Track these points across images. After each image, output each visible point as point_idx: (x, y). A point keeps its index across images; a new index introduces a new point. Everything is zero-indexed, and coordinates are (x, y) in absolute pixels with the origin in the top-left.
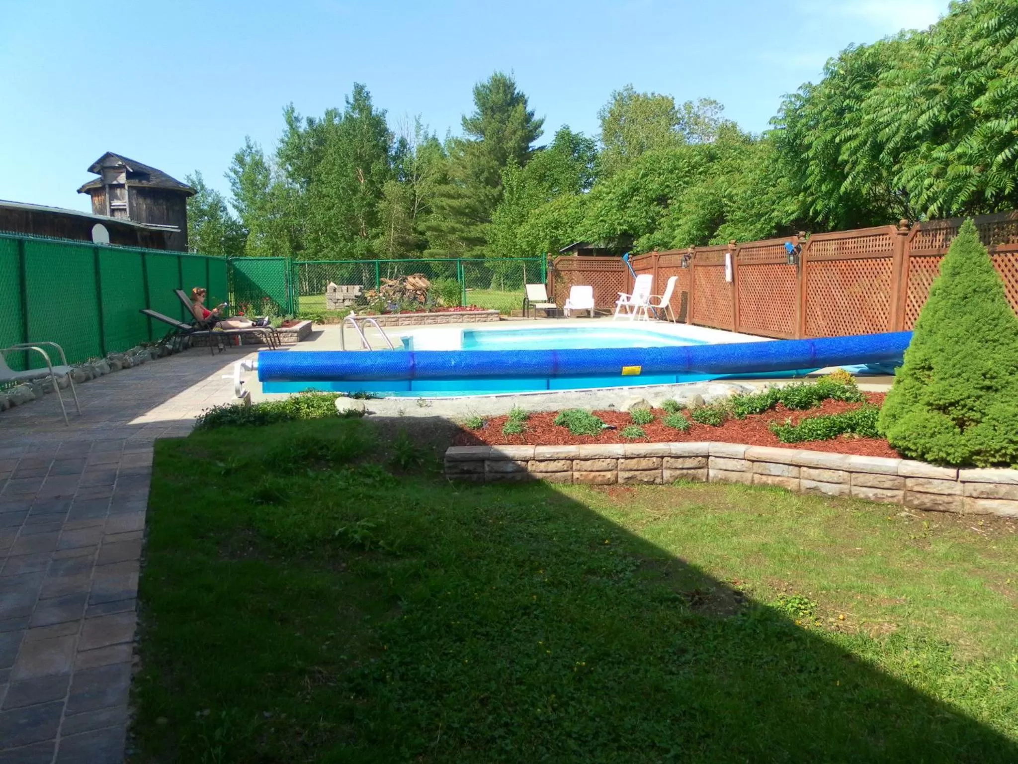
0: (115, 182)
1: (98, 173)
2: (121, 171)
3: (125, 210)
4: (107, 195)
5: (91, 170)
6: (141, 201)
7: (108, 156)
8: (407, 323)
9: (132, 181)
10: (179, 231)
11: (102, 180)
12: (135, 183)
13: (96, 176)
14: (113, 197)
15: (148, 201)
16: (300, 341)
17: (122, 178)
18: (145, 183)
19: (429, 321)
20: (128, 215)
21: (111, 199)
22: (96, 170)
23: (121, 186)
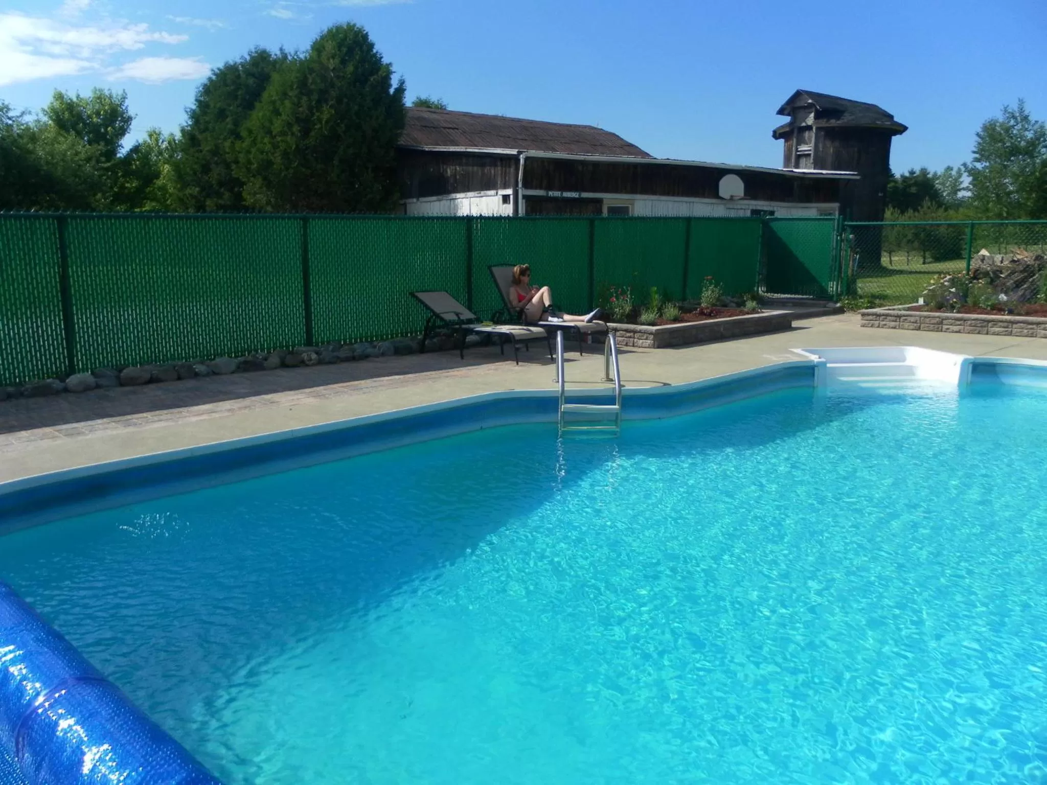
0: (804, 124)
1: (788, 115)
2: (810, 110)
3: (809, 155)
4: (795, 140)
5: (781, 112)
6: (828, 143)
7: (798, 94)
8: (956, 328)
9: (820, 121)
10: (858, 178)
11: (791, 124)
12: (823, 123)
13: (786, 119)
14: (800, 141)
15: (837, 144)
16: (659, 347)
17: (810, 120)
18: (833, 123)
19: (997, 329)
20: (812, 161)
21: (798, 144)
22: (786, 112)
23: (809, 128)
